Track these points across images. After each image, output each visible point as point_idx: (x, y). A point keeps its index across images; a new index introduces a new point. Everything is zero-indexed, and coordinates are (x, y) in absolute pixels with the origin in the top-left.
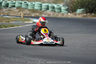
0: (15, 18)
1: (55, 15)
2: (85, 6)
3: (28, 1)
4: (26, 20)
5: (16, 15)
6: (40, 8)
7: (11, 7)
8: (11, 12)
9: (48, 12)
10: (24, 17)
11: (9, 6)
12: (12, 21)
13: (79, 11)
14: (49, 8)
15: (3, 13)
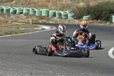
0: (24, 24)
1: (62, 21)
2: (91, 13)
3: (35, 8)
4: (35, 27)
5: (24, 22)
6: (47, 15)
7: (19, 13)
8: (19, 18)
9: (55, 18)
10: (33, 23)
11: (17, 13)
12: (21, 27)
13: (85, 18)
14: (56, 14)
15: (11, 19)
